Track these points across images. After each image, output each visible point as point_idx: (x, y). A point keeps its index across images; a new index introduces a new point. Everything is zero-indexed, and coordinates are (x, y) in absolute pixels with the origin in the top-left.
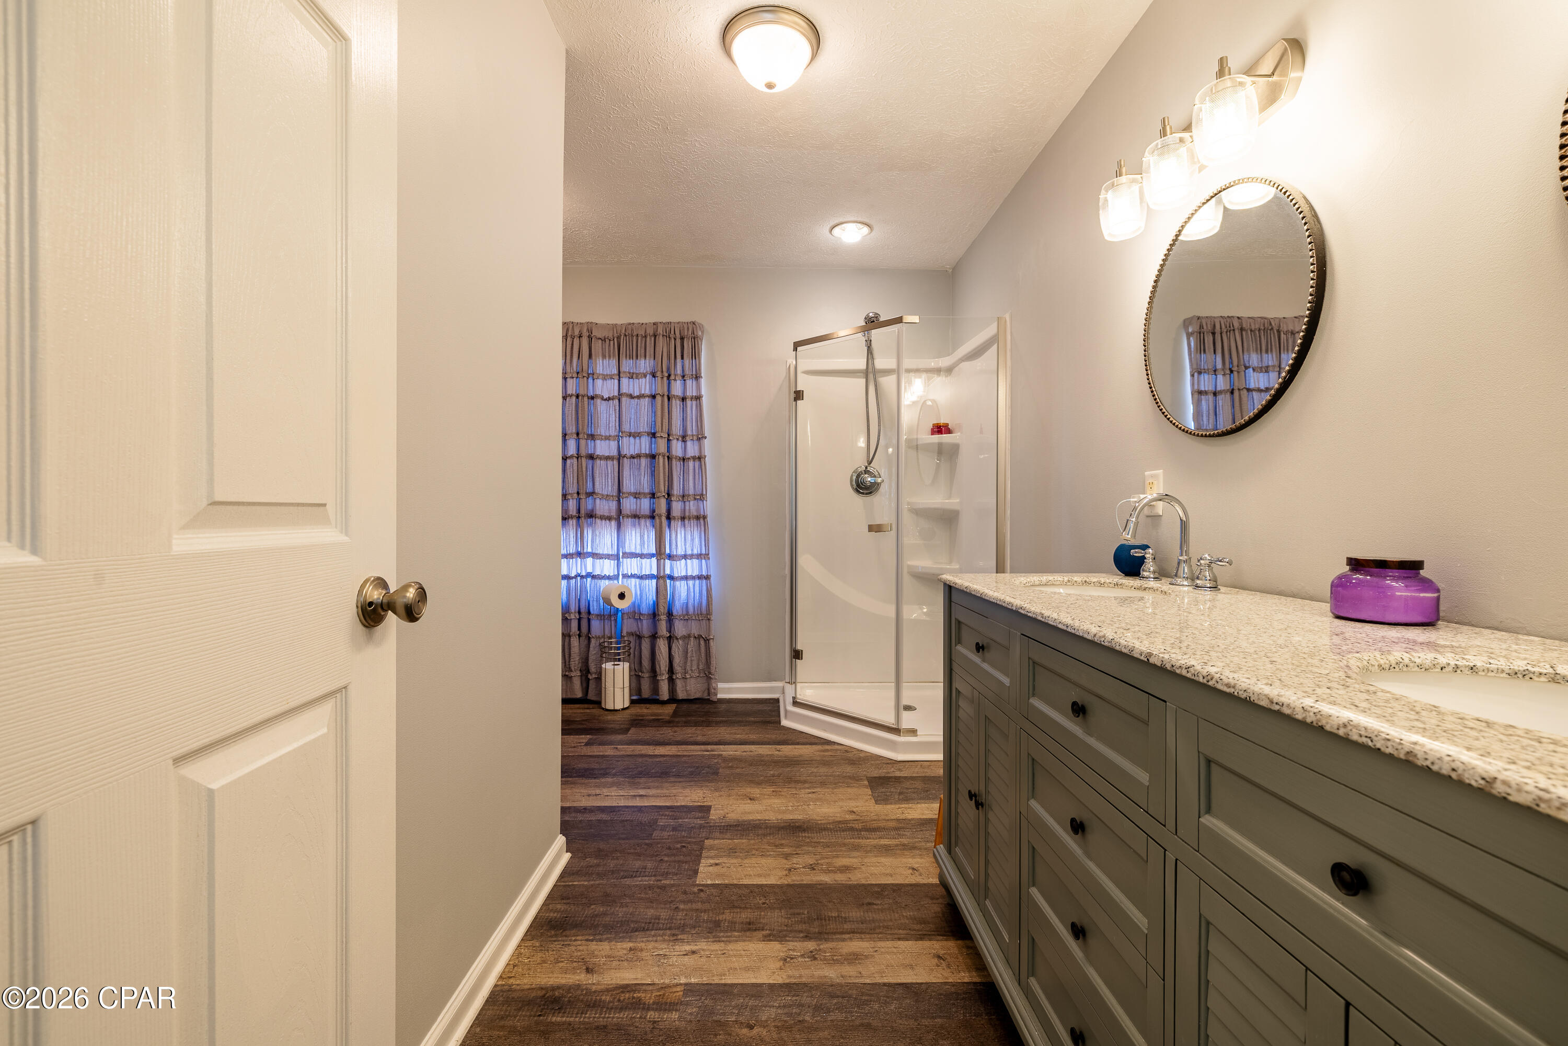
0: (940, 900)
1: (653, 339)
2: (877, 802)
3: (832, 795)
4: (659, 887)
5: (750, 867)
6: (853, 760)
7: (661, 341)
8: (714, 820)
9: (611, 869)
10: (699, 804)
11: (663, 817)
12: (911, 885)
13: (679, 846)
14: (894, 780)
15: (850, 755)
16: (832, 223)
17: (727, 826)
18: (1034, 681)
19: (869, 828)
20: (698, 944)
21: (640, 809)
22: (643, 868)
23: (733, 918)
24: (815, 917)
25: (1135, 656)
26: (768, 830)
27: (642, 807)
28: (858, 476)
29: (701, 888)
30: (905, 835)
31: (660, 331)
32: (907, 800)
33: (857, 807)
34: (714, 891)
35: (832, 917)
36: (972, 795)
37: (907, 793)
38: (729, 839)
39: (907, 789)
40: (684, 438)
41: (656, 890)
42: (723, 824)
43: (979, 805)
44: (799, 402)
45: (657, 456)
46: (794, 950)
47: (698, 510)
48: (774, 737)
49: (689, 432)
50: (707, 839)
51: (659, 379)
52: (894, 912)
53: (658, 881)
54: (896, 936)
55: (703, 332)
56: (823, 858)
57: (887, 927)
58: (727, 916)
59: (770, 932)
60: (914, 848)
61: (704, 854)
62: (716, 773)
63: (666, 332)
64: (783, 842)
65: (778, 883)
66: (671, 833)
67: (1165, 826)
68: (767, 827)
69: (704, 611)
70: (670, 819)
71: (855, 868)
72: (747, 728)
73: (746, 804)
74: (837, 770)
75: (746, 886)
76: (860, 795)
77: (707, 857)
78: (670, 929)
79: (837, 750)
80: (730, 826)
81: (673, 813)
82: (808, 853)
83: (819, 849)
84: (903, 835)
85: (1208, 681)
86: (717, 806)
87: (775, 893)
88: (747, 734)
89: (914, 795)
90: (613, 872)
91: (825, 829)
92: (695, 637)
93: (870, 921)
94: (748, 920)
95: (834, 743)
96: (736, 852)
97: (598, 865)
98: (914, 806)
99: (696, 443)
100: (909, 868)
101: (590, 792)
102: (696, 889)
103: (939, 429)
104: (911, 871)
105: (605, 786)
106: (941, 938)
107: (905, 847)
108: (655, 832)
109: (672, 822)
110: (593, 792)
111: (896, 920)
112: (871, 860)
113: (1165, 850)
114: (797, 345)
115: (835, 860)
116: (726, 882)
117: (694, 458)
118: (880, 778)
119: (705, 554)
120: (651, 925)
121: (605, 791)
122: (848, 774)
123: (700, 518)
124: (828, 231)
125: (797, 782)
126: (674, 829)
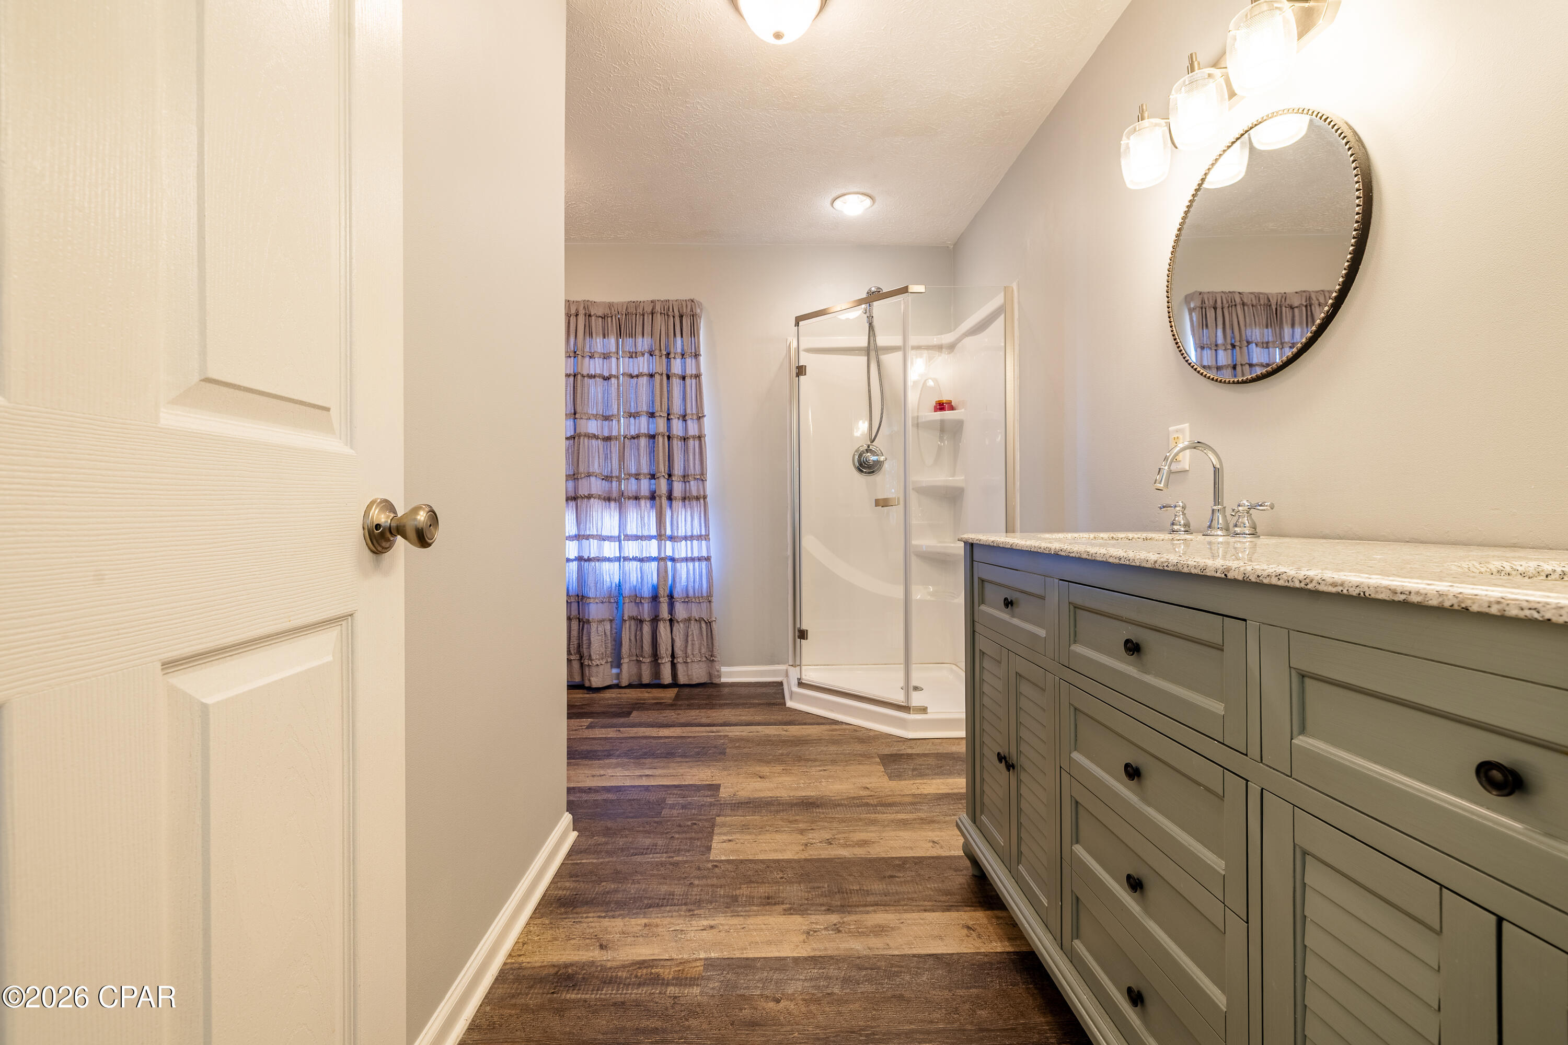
0: (965, 872)
1: (651, 316)
2: (890, 778)
3: (844, 772)
4: (671, 864)
5: (765, 843)
6: (862, 739)
7: (659, 319)
8: (724, 798)
9: (621, 847)
10: (708, 783)
11: (671, 796)
12: (933, 857)
13: (689, 823)
14: (906, 757)
15: (858, 734)
16: (834, 195)
17: (739, 803)
18: (1075, 626)
19: (886, 804)
20: (716, 918)
21: (647, 788)
22: (653, 846)
23: (750, 892)
24: (837, 890)
25: (1208, 574)
26: (781, 806)
27: (649, 786)
28: (860, 456)
29: (715, 864)
30: (922, 809)
31: (658, 308)
32: (922, 775)
33: (870, 783)
34: (730, 867)
35: (853, 890)
36: (1001, 758)
37: (921, 769)
38: (741, 816)
39: (920, 765)
40: (684, 418)
41: (668, 866)
42: (734, 802)
43: (1010, 766)
44: (802, 378)
45: (657, 436)
46: (816, 923)
47: (698, 490)
48: (780, 718)
49: (689, 411)
50: (719, 816)
51: (658, 357)
52: (917, 884)
53: (670, 857)
54: (922, 908)
55: (701, 310)
56: (839, 833)
57: (912, 899)
58: (745, 890)
59: (790, 906)
60: (933, 822)
61: (717, 830)
62: (724, 754)
63: (664, 310)
64: (797, 818)
65: (795, 858)
66: (681, 811)
67: (1246, 755)
68: (779, 804)
69: (705, 594)
70: (679, 797)
71: (873, 842)
72: (752, 710)
73: (756, 782)
74: (847, 749)
75: (762, 861)
76: (872, 771)
77: (720, 834)
78: (685, 904)
79: (845, 730)
80: (742, 803)
81: (681, 792)
82: (824, 828)
83: (835, 825)
84: (920, 809)
85: (1306, 585)
86: (725, 785)
87: (793, 868)
88: (752, 715)
89: (928, 771)
90: (622, 850)
91: (839, 805)
92: (696, 620)
93: (893, 893)
94: (766, 894)
95: (842, 723)
96: (749, 829)
97: (606, 843)
98: (929, 782)
99: (696, 421)
100: (930, 841)
101: (594, 773)
102: (710, 865)
103: (941, 406)
104: (931, 844)
105: (609, 766)
106: (969, 908)
107: (923, 821)
108: (664, 810)
109: (681, 801)
110: (598, 773)
111: (920, 892)
112: (890, 834)
113: (1247, 781)
114: (798, 320)
115: (852, 835)
116: (741, 858)
117: (694, 437)
118: (891, 755)
119: (706, 535)
120: (665, 901)
121: (610, 772)
122: (859, 752)
123: (701, 498)
124: (829, 203)
125: (808, 760)
126: (684, 807)
